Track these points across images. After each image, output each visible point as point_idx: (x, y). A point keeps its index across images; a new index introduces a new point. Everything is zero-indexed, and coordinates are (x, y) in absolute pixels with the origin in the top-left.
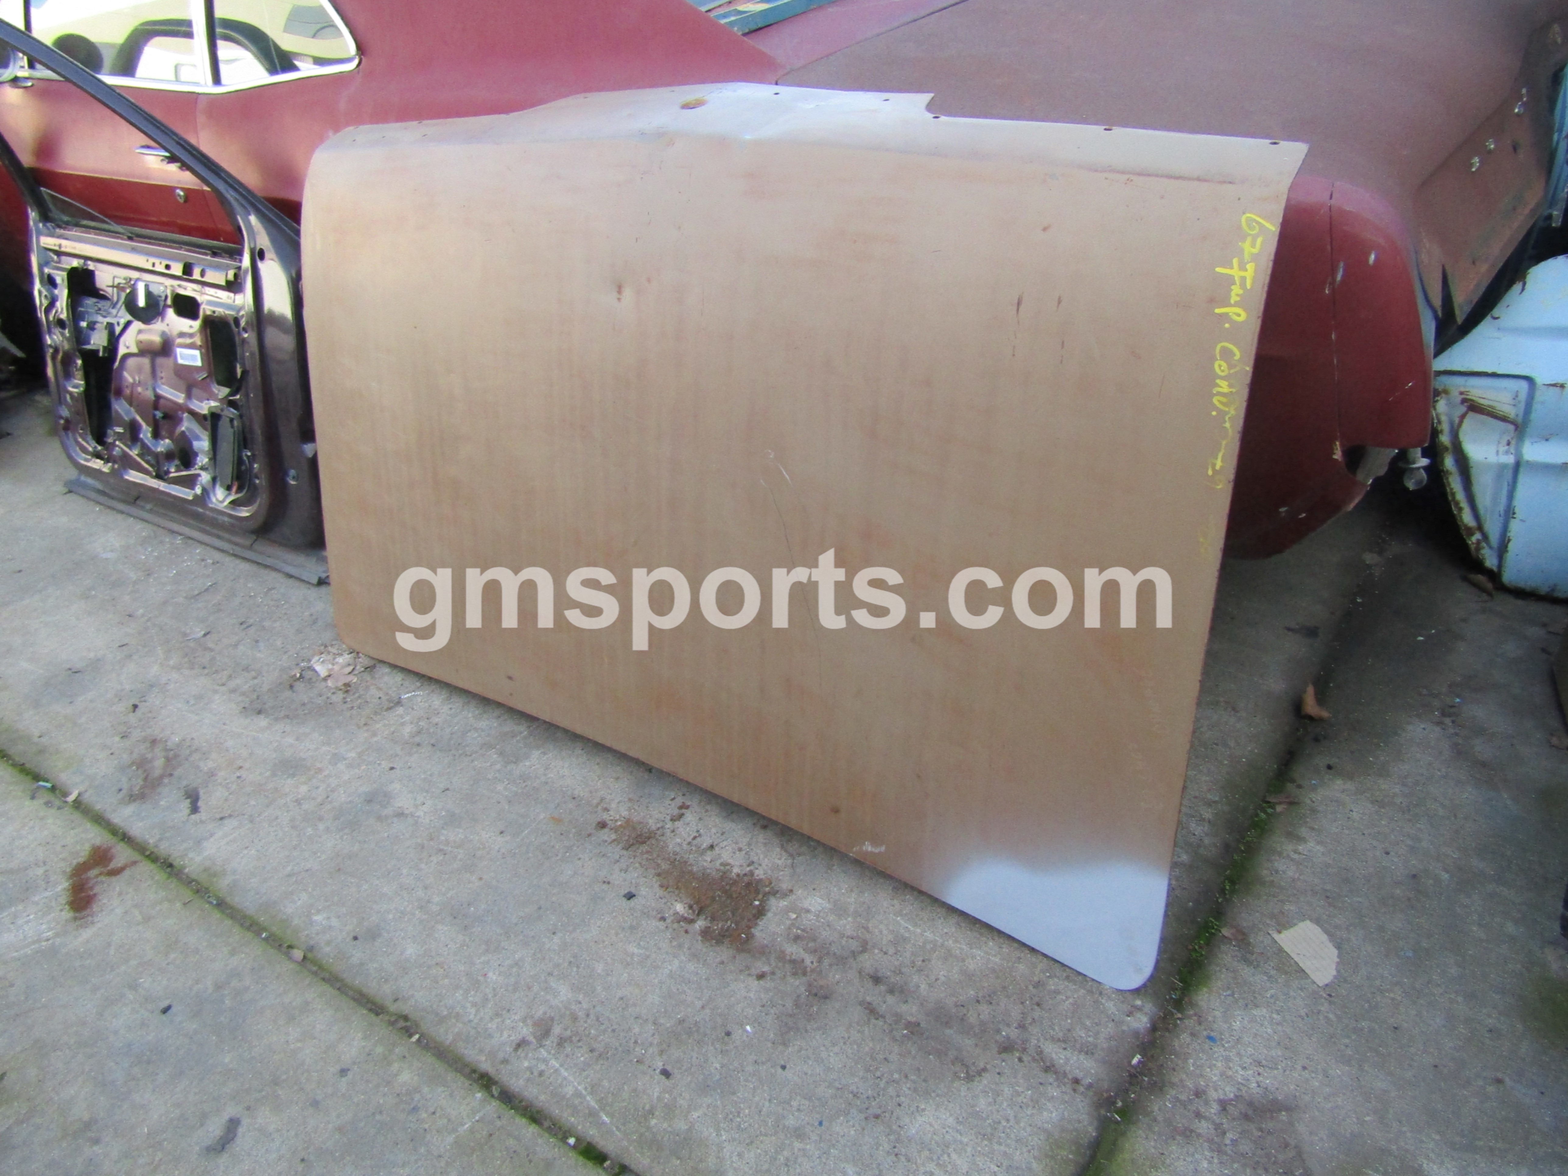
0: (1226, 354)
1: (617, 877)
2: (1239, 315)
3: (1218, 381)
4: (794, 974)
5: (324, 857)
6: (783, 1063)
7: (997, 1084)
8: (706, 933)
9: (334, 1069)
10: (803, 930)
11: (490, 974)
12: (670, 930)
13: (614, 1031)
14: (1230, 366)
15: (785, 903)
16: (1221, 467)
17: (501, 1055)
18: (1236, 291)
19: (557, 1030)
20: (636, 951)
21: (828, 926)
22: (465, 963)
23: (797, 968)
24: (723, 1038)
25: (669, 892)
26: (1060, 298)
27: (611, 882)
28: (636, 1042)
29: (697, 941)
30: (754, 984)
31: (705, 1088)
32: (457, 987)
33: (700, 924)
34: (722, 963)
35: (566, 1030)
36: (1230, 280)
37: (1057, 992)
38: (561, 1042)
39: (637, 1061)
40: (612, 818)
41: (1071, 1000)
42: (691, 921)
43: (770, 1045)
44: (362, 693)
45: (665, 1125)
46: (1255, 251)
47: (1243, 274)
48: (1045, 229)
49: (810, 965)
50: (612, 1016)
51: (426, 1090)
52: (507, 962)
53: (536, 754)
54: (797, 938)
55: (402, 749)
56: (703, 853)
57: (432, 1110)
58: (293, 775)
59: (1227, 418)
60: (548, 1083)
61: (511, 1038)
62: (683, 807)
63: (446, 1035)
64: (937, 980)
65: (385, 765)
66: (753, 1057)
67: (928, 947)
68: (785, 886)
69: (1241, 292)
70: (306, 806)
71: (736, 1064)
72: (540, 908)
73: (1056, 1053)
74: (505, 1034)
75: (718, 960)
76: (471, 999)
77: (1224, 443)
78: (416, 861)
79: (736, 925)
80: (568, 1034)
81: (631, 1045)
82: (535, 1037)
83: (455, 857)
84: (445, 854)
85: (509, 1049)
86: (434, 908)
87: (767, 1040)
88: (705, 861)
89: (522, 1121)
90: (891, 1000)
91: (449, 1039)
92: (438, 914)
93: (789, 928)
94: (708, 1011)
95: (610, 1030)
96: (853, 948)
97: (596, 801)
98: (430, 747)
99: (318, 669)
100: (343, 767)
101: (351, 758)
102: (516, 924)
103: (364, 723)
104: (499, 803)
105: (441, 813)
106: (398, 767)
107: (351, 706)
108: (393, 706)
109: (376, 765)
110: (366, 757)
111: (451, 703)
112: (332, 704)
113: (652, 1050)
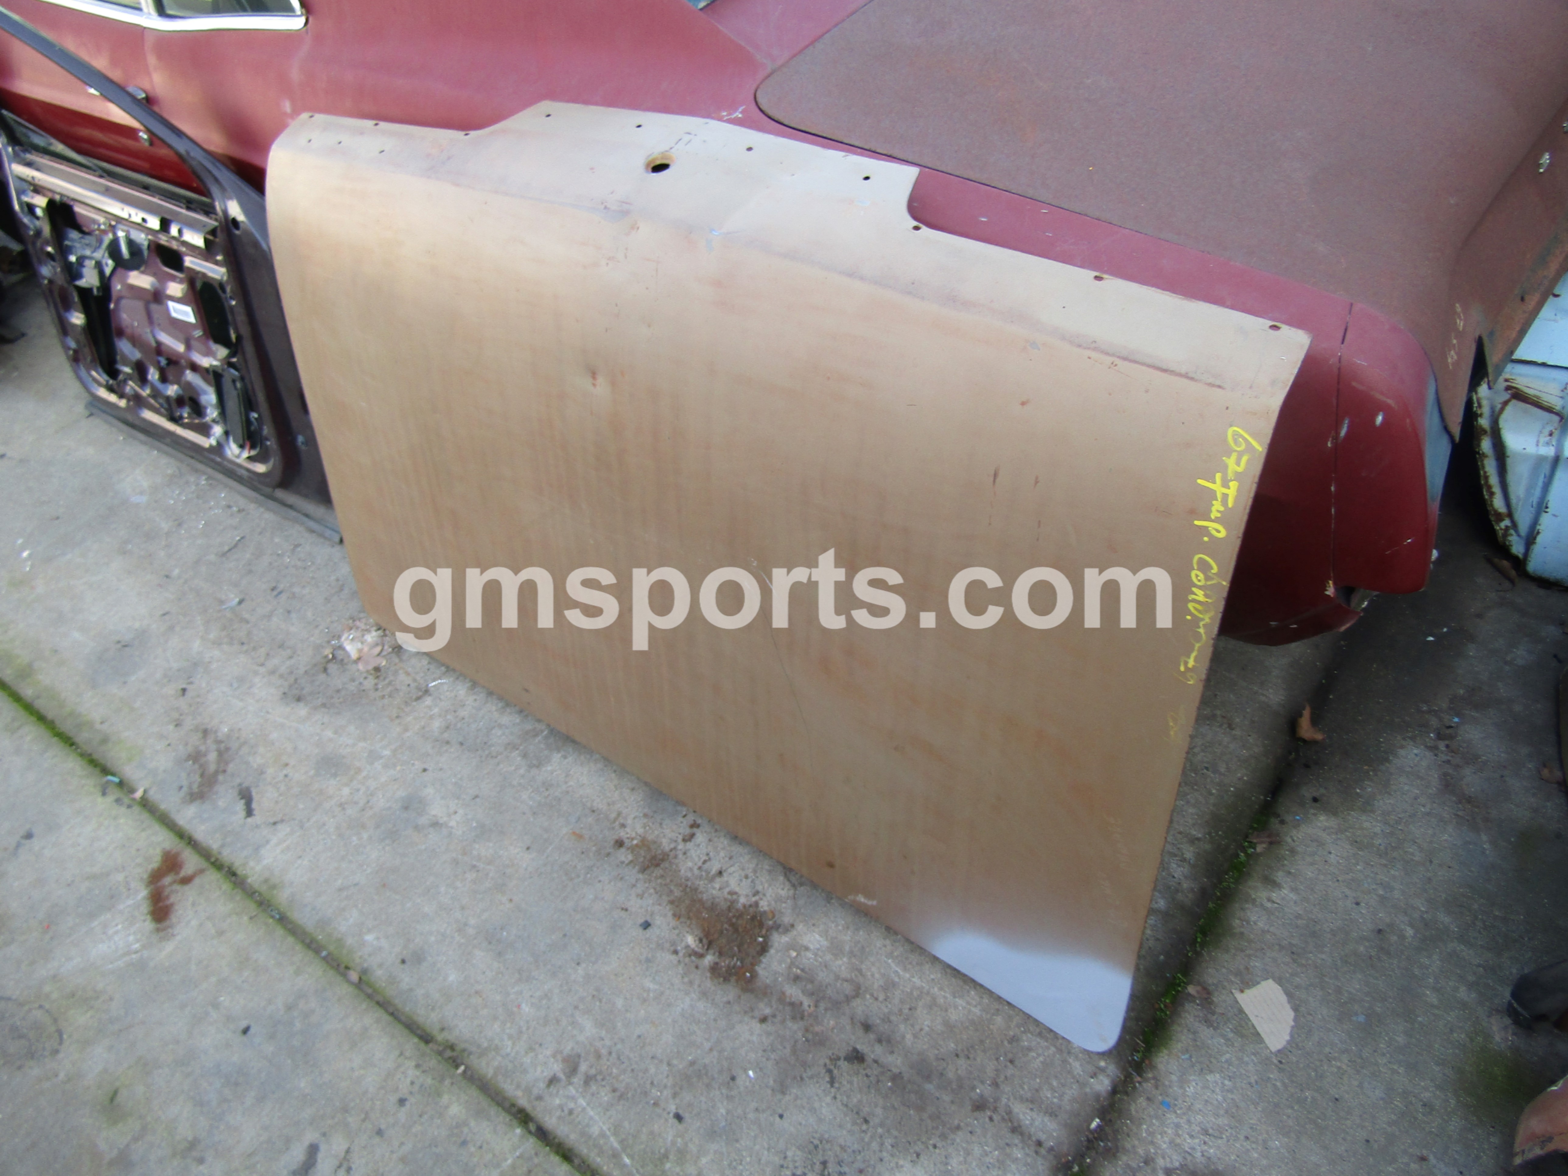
0: (1204, 567)
1: (634, 904)
2: (1218, 531)
3: (1194, 589)
4: (794, 1018)
5: (369, 871)
6: (780, 1111)
7: (967, 1142)
8: (714, 969)
9: (393, 1098)
10: (803, 970)
11: (524, 1006)
12: (682, 965)
13: (633, 1070)
14: (1207, 578)
15: (787, 939)
16: (1193, 666)
17: (535, 1091)
18: (1217, 508)
19: (583, 1067)
20: (652, 986)
21: (826, 966)
22: (501, 992)
23: (796, 1011)
24: (728, 1083)
25: (681, 923)
26: (1037, 478)
27: (629, 909)
28: (652, 1083)
29: (706, 977)
30: (757, 1026)
31: (712, 1134)
32: (495, 1018)
33: (709, 959)
34: (729, 1003)
35: (591, 1067)
36: (1212, 494)
37: (1030, 1049)
38: (588, 1080)
39: (654, 1104)
40: (628, 836)
41: (1041, 1059)
42: (701, 956)
43: (769, 1092)
44: (392, 678)
45: (678, 1169)
46: (1240, 469)
47: (1225, 491)
48: (1023, 404)
49: (808, 1008)
50: (632, 1055)
51: (473, 1123)
52: (538, 994)
53: (556, 757)
54: (797, 978)
55: (433, 747)
56: (712, 880)
57: (479, 1144)
58: (335, 775)
59: (1201, 624)
60: (577, 1122)
61: (544, 1074)
62: (695, 825)
63: (487, 1067)
64: (921, 1030)
65: (419, 765)
66: (754, 1105)
67: (915, 993)
68: (787, 919)
69: (1222, 509)
70: (349, 812)
71: (740, 1111)
72: (565, 935)
73: (1024, 1114)
74: (539, 1069)
75: (725, 999)
76: (508, 1031)
77: (1197, 645)
78: (452, 878)
79: (741, 962)
80: (593, 1071)
81: (648, 1086)
82: (565, 1074)
83: (487, 874)
84: (478, 871)
85: (542, 1085)
86: (471, 931)
87: (767, 1087)
88: (714, 888)
89: (556, 1159)
90: (879, 1049)
91: (490, 1073)
92: (475, 939)
93: (790, 967)
94: (715, 1053)
95: (629, 1069)
96: (847, 992)
97: (613, 816)
98: (459, 746)
99: (348, 648)
100: (380, 767)
101: (386, 757)
102: (544, 952)
103: (396, 715)
104: (524, 814)
105: (472, 824)
106: (430, 769)
107: (381, 694)
108: (422, 695)
109: (411, 765)
110: (400, 756)
111: (475, 693)
112: (364, 691)
113: (667, 1093)
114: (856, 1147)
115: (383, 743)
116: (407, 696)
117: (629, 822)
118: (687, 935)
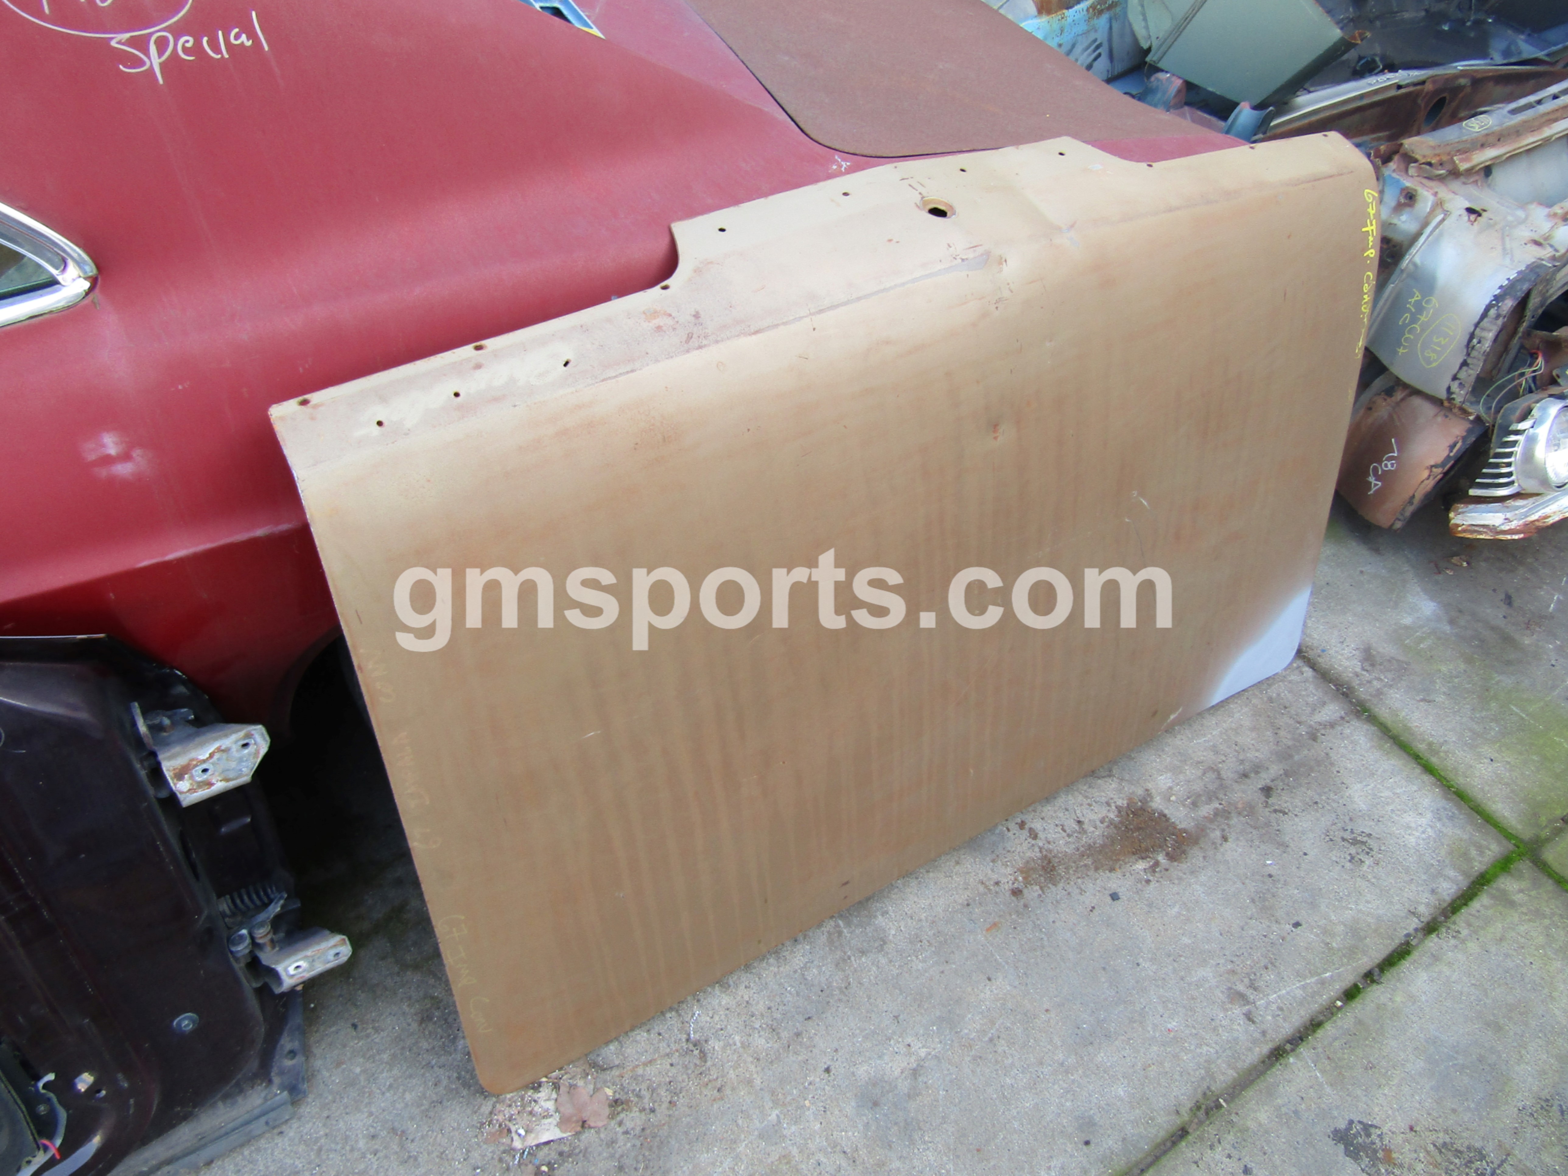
1: (1089, 899)
2: (1371, 254)
3: (1363, 296)
4: (1227, 818)
5: (950, 1166)
6: (1301, 853)
7: (1338, 753)
8: (1171, 857)
10: (1189, 798)
11: (1169, 1026)
12: (1161, 880)
13: (1251, 948)
15: (1158, 798)
17: (1257, 1035)
18: (1370, 241)
19: (1241, 988)
20: (1176, 909)
21: (1189, 782)
22: (1150, 1045)
23: (1223, 814)
24: (1274, 880)
25: (1120, 868)
27: (1092, 905)
28: (1265, 936)
29: (1178, 866)
30: (1229, 845)
31: (1313, 905)
32: (1176, 1056)
33: (1161, 858)
34: (1204, 857)
35: (1242, 981)
36: (1368, 234)
37: (1279, 695)
38: (1253, 986)
40: (1011, 882)
41: (1286, 692)
42: (1157, 864)
43: (1285, 855)
44: (644, 1086)
45: (1339, 939)
46: (1373, 213)
47: (1371, 229)
48: (1289, 237)
49: (1221, 806)
51: (1279, 1101)
52: (1160, 1009)
53: (880, 920)
54: (1195, 804)
55: (796, 1053)
56: (1084, 831)
57: (1299, 1099)
60: (1290, 1006)
61: (1242, 1023)
62: (1022, 825)
63: (1225, 1075)
64: (1253, 745)
65: (814, 1077)
66: (1294, 869)
68: (1140, 792)
71: (1297, 880)
72: (1104, 969)
73: (1321, 717)
74: (1236, 1027)
75: (1201, 859)
76: (1193, 1047)
78: (997, 1067)
79: (1173, 835)
80: (1246, 980)
81: (1266, 940)
82: (1244, 1005)
83: (1007, 1028)
84: (999, 1037)
85: (1252, 1028)
86: (1072, 1060)
87: (1281, 855)
88: (1093, 832)
89: (1320, 1033)
90: (1263, 775)
91: (1232, 1073)
92: (1082, 1058)
93: (1184, 805)
94: (1247, 881)
95: (1250, 950)
96: (1214, 777)
97: (981, 889)
98: (810, 1022)
99: (544, 1139)
100: (793, 1128)
101: (782, 1116)
102: (1117, 992)
103: (715, 1091)
104: (943, 972)
105: (933, 1030)
106: (829, 1063)
107: (665, 1105)
108: (701, 1051)
109: (811, 1087)
110: (789, 1098)
111: (737, 986)
112: (643, 1129)
113: (1275, 927)
114: (1334, 815)
115: (754, 1117)
116: (690, 1072)
117: (995, 877)
118: (1134, 867)
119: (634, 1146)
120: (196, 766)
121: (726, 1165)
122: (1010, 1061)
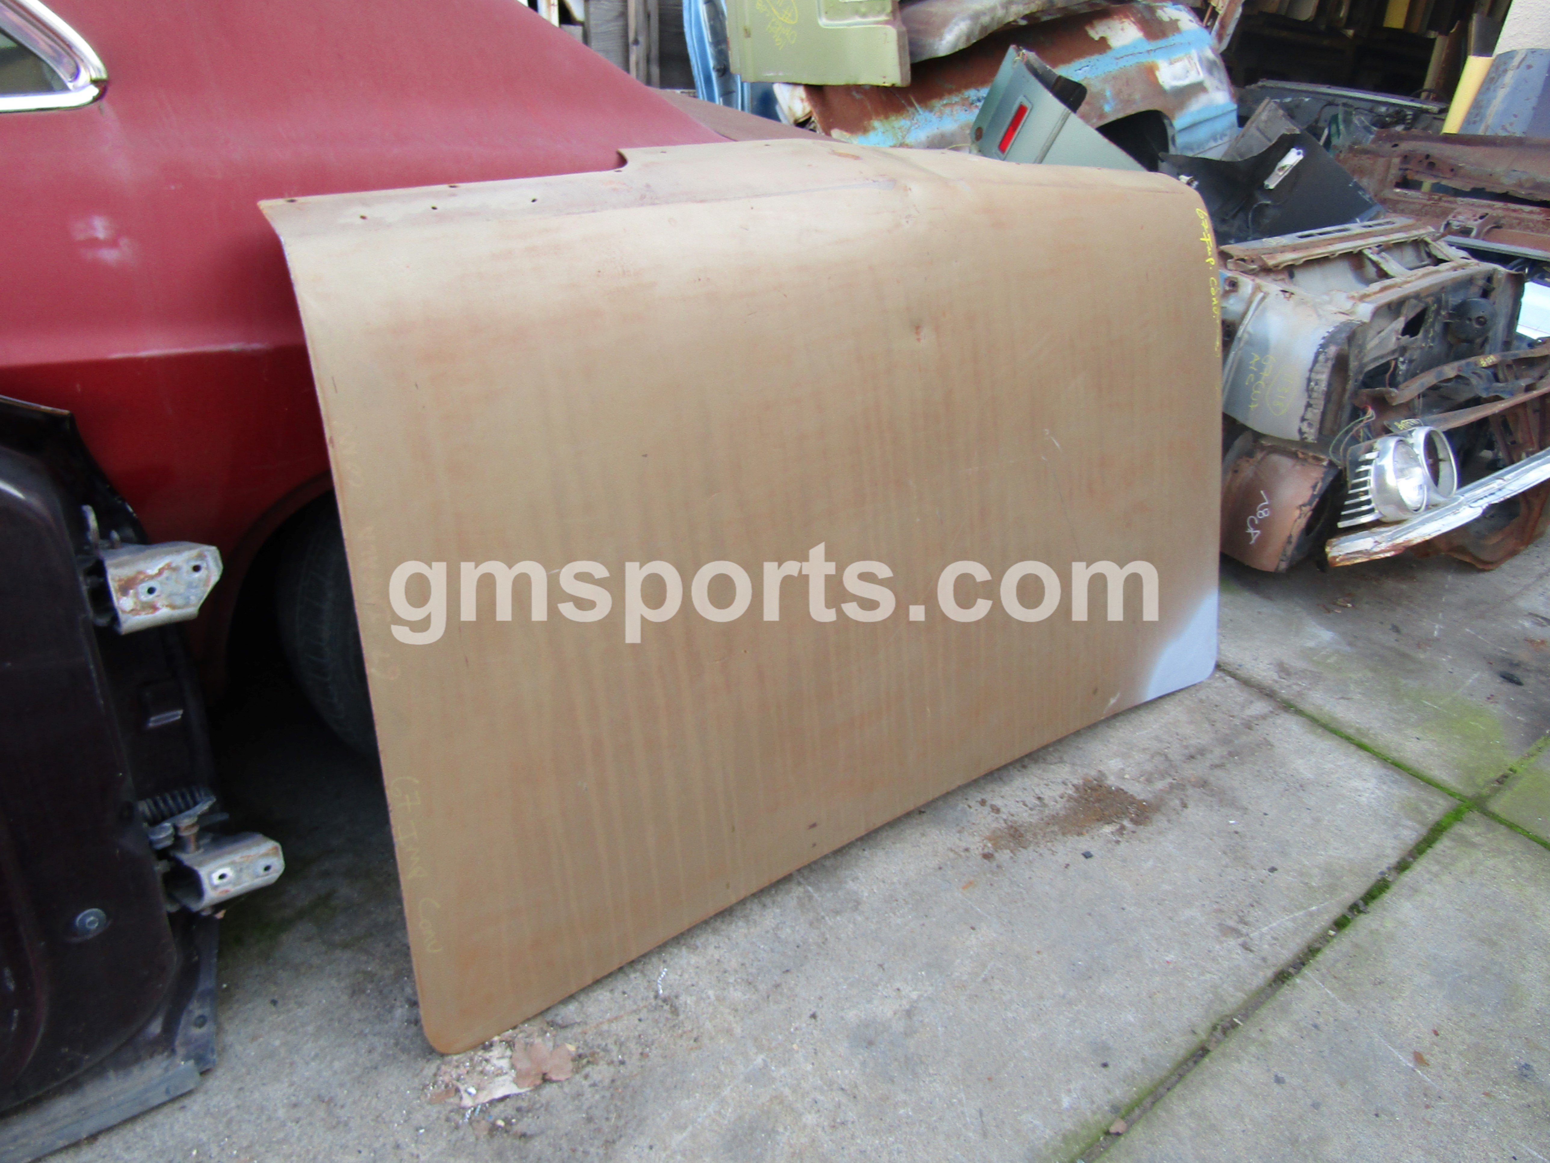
1: (1062, 858)
2: (1212, 263)
3: (1212, 298)
4: (1183, 790)
5: (962, 1095)
6: (1261, 814)
7: (1275, 738)
8: (1136, 822)
9: (1277, 1089)
10: (1142, 776)
11: (1168, 959)
12: (1130, 840)
13: (1232, 890)
17: (1257, 961)
18: (1209, 250)
19: (1231, 923)
20: (1150, 863)
21: (1139, 764)
22: (1151, 975)
23: (1179, 787)
24: (1240, 836)
25: (1087, 832)
27: (1066, 863)
28: (1244, 880)
29: (1144, 828)
30: (1190, 811)
31: (1285, 854)
32: (1180, 984)
33: (1126, 823)
34: (1168, 821)
35: (1231, 918)
37: (1207, 696)
38: (1242, 921)
39: (1262, 883)
40: (980, 848)
42: (1123, 828)
43: (1246, 816)
44: (610, 1041)
45: (1316, 879)
49: (1175, 781)
51: (1296, 1017)
52: (1154, 945)
53: (851, 885)
54: (1149, 781)
55: (777, 1002)
56: (1045, 805)
57: (1315, 1015)
60: (1283, 936)
61: (1239, 952)
62: (983, 803)
63: (1235, 998)
64: (1193, 734)
65: (800, 1023)
67: (1165, 730)
68: (1093, 773)
69: (1210, 248)
70: (851, 1116)
71: (1263, 834)
72: (1090, 914)
74: (1235, 956)
75: (1165, 822)
76: (1195, 975)
78: (996, 1003)
79: (1134, 804)
80: (1235, 917)
81: (1246, 883)
82: (1238, 937)
83: (999, 969)
84: (993, 978)
85: (1251, 955)
86: (1073, 993)
87: (1242, 816)
88: (1055, 805)
89: (1320, 957)
90: (1209, 756)
91: (1240, 996)
92: (1083, 990)
93: (1139, 782)
94: (1214, 837)
95: (1232, 893)
96: (1162, 759)
97: (952, 855)
98: (789, 975)
99: (499, 1094)
100: (783, 1071)
101: (769, 1060)
102: (1107, 933)
103: (692, 1042)
104: (923, 925)
105: (922, 975)
106: (814, 1010)
107: (636, 1056)
108: (671, 1006)
109: (798, 1032)
110: (774, 1044)
111: (705, 948)
112: (613, 1081)
113: (1251, 873)
115: (738, 1062)
116: (661, 1025)
117: (964, 845)
118: (1101, 831)
119: (603, 1097)
120: (143, 581)
121: (710, 1110)
122: (1008, 997)
